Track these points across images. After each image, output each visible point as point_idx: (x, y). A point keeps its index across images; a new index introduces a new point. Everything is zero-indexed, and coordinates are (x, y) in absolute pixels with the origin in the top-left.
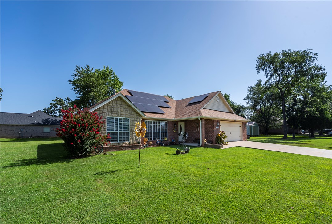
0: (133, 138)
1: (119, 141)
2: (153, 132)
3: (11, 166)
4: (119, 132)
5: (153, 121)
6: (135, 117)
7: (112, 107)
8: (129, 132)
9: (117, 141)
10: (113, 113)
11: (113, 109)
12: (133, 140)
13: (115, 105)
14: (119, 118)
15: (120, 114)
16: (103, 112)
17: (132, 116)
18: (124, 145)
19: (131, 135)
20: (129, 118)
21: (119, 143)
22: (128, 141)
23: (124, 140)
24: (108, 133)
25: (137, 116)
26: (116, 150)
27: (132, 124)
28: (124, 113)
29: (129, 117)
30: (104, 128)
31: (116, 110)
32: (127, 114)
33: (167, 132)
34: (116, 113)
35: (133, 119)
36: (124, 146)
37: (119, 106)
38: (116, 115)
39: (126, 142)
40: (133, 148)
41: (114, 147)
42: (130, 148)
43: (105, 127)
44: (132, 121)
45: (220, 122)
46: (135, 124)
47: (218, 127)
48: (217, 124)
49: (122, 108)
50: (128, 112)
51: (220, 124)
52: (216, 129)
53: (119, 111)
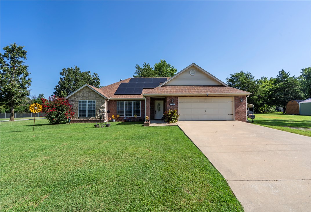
0: (98, 115)
1: (87, 116)
2: (125, 110)
3: (29, 126)
4: (87, 110)
5: (125, 102)
6: (100, 99)
8: (95, 110)
9: (86, 116)
10: (83, 97)
11: (83, 95)
12: (98, 116)
13: (85, 92)
14: (87, 101)
15: (88, 98)
16: (76, 98)
17: (97, 98)
18: (91, 119)
19: (97, 112)
20: (95, 100)
21: (87, 118)
22: (94, 116)
23: (92, 116)
24: (80, 111)
25: (102, 98)
27: (97, 104)
28: (91, 97)
30: (77, 108)
31: (85, 95)
32: (94, 97)
33: (140, 110)
34: (85, 97)
35: (98, 101)
36: (91, 120)
37: (87, 92)
38: (85, 99)
39: (93, 117)
40: (97, 121)
41: (83, 120)
42: (95, 121)
44: (97, 103)
45: (178, 99)
46: (100, 104)
47: (174, 104)
48: (172, 101)
49: (90, 94)
50: (95, 96)
51: (178, 101)
52: (169, 106)
53: (87, 96)
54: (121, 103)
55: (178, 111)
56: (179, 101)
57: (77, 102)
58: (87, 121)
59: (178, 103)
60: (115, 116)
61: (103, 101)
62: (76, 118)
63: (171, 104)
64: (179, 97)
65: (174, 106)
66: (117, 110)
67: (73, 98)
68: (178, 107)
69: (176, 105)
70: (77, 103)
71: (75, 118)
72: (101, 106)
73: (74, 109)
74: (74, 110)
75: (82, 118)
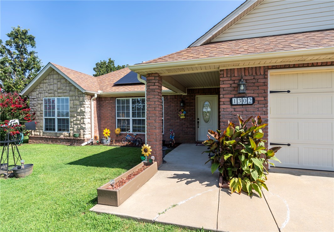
0: (73, 128)
1: (56, 131)
2: (131, 118)
4: (56, 117)
5: (131, 99)
6: (76, 94)
7: (48, 85)
8: (69, 118)
9: (54, 130)
10: (49, 92)
11: (49, 87)
12: (73, 130)
13: (52, 80)
14: (56, 99)
15: (56, 93)
16: (39, 93)
17: (71, 93)
18: (62, 137)
19: (72, 122)
20: (69, 97)
21: (56, 133)
22: (68, 131)
23: (64, 130)
24: (45, 119)
26: (52, 142)
28: (62, 91)
29: (67, 96)
30: (41, 114)
31: (52, 87)
32: (66, 91)
33: (163, 118)
35: (74, 98)
36: (62, 139)
37: (55, 81)
38: (53, 95)
39: (66, 133)
40: (72, 142)
41: (50, 138)
42: (69, 142)
43: (41, 111)
44: (72, 102)
45: (265, 77)
46: (77, 105)
47: (250, 101)
48: (239, 85)
49: (59, 83)
50: (68, 88)
51: (266, 84)
52: (230, 109)
53: (55, 89)
54: (123, 102)
55: (265, 130)
56: (270, 88)
57: (40, 102)
58: (56, 140)
59: (266, 97)
60: (112, 131)
61: (81, 98)
62: (40, 132)
63: (235, 101)
64: (270, 72)
65: (250, 108)
66: (117, 118)
67: (34, 94)
68: (266, 113)
69: (256, 105)
70: (41, 104)
71: (38, 133)
72: (79, 111)
73: (37, 116)
74: (37, 118)
75: (50, 134)
